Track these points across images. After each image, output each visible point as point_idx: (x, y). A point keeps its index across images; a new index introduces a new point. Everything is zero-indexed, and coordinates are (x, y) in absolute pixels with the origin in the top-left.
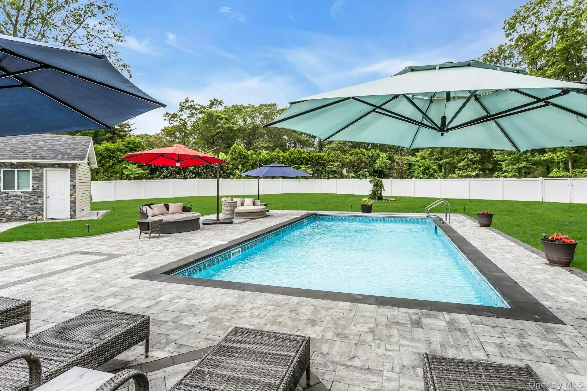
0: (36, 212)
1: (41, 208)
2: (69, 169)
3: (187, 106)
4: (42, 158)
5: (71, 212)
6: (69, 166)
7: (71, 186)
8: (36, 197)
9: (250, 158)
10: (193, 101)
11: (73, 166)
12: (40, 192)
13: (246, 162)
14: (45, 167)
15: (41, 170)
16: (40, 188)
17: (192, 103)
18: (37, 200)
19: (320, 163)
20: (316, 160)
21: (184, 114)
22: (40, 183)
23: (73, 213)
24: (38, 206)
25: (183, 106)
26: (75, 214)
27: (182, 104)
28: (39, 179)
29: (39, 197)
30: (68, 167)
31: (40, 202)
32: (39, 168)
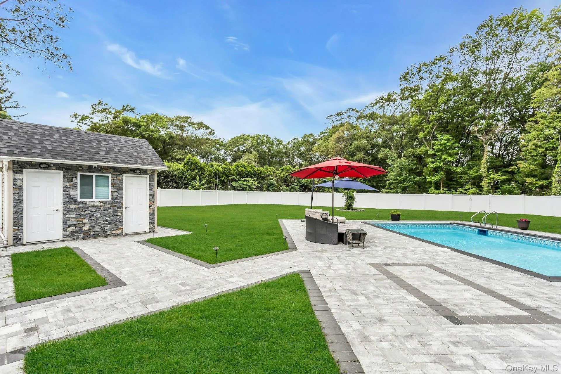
0: (116, 225)
1: (121, 221)
2: (148, 176)
3: (100, 109)
4: (123, 162)
5: (150, 225)
6: (148, 172)
7: (150, 195)
8: (115, 208)
9: (206, 169)
10: (106, 104)
11: (152, 172)
12: (120, 202)
13: (202, 173)
14: (125, 172)
15: (121, 176)
16: (120, 197)
17: (106, 107)
18: (116, 211)
19: (261, 177)
20: (258, 174)
21: (96, 117)
22: (120, 191)
23: (152, 226)
24: (117, 218)
25: (95, 109)
26: (154, 227)
27: (94, 106)
28: (118, 186)
29: (118, 208)
30: (147, 174)
31: (119, 214)
32: (119, 173)
